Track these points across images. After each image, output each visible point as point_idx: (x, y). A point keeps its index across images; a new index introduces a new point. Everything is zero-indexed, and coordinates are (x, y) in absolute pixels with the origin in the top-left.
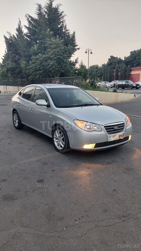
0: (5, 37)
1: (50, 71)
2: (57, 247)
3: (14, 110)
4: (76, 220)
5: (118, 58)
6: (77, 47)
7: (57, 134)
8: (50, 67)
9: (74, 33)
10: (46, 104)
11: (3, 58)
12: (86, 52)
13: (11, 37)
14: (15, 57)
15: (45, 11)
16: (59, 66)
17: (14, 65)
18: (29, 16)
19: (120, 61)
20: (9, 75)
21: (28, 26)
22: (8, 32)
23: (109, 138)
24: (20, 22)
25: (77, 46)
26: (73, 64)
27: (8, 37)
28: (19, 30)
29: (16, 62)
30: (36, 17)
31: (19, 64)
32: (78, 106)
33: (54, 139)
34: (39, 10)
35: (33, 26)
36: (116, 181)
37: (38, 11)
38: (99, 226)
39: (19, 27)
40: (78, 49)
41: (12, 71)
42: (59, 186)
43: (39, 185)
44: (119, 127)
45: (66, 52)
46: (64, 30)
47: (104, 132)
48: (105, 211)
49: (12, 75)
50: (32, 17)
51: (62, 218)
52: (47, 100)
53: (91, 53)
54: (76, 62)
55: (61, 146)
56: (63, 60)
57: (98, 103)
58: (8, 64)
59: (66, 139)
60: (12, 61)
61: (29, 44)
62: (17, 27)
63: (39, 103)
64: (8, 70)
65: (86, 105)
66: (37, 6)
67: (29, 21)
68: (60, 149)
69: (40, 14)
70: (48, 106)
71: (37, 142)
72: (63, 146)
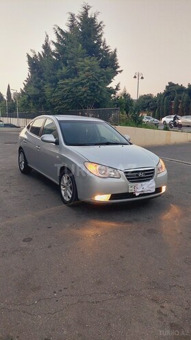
0: (28, 56)
1: (81, 100)
2: (18, 324)
3: (20, 148)
4: (55, 292)
5: (180, 85)
6: (118, 70)
7: (65, 180)
8: (81, 95)
9: (115, 50)
10: (54, 140)
11: (26, 83)
12: (135, 77)
13: (35, 56)
14: (40, 81)
15: (78, 23)
16: (93, 94)
17: (38, 92)
18: (59, 28)
19: (181, 89)
20: (31, 105)
21: (56, 41)
22: (31, 50)
23: (130, 188)
24: (47, 36)
25: (118, 67)
26: (113, 91)
27: (32, 56)
28: (46, 47)
29: (39, 88)
30: (66, 29)
31: (43, 91)
32: (96, 145)
33: (62, 187)
34: (72, 21)
35: (63, 41)
36: (128, 246)
37: (70, 23)
38: (82, 302)
39: (47, 44)
40: (121, 71)
41: (34, 99)
42: (50, 247)
43: (24, 245)
44: (146, 174)
45: (103, 75)
46: (102, 47)
47: (123, 180)
48: (99, 283)
49: (34, 105)
50: (62, 30)
51: (39, 288)
52: (56, 136)
53: (142, 78)
54: (117, 89)
55: (69, 197)
56: (97, 87)
57: (126, 142)
58: (31, 90)
59: (74, 188)
60: (35, 87)
61: (56, 66)
62: (44, 43)
63: (45, 139)
64: (29, 98)
65: (108, 144)
66: (69, 16)
67: (58, 35)
68: (68, 200)
69: (72, 27)
70: (57, 143)
71: (43, 190)
72: (70, 196)
